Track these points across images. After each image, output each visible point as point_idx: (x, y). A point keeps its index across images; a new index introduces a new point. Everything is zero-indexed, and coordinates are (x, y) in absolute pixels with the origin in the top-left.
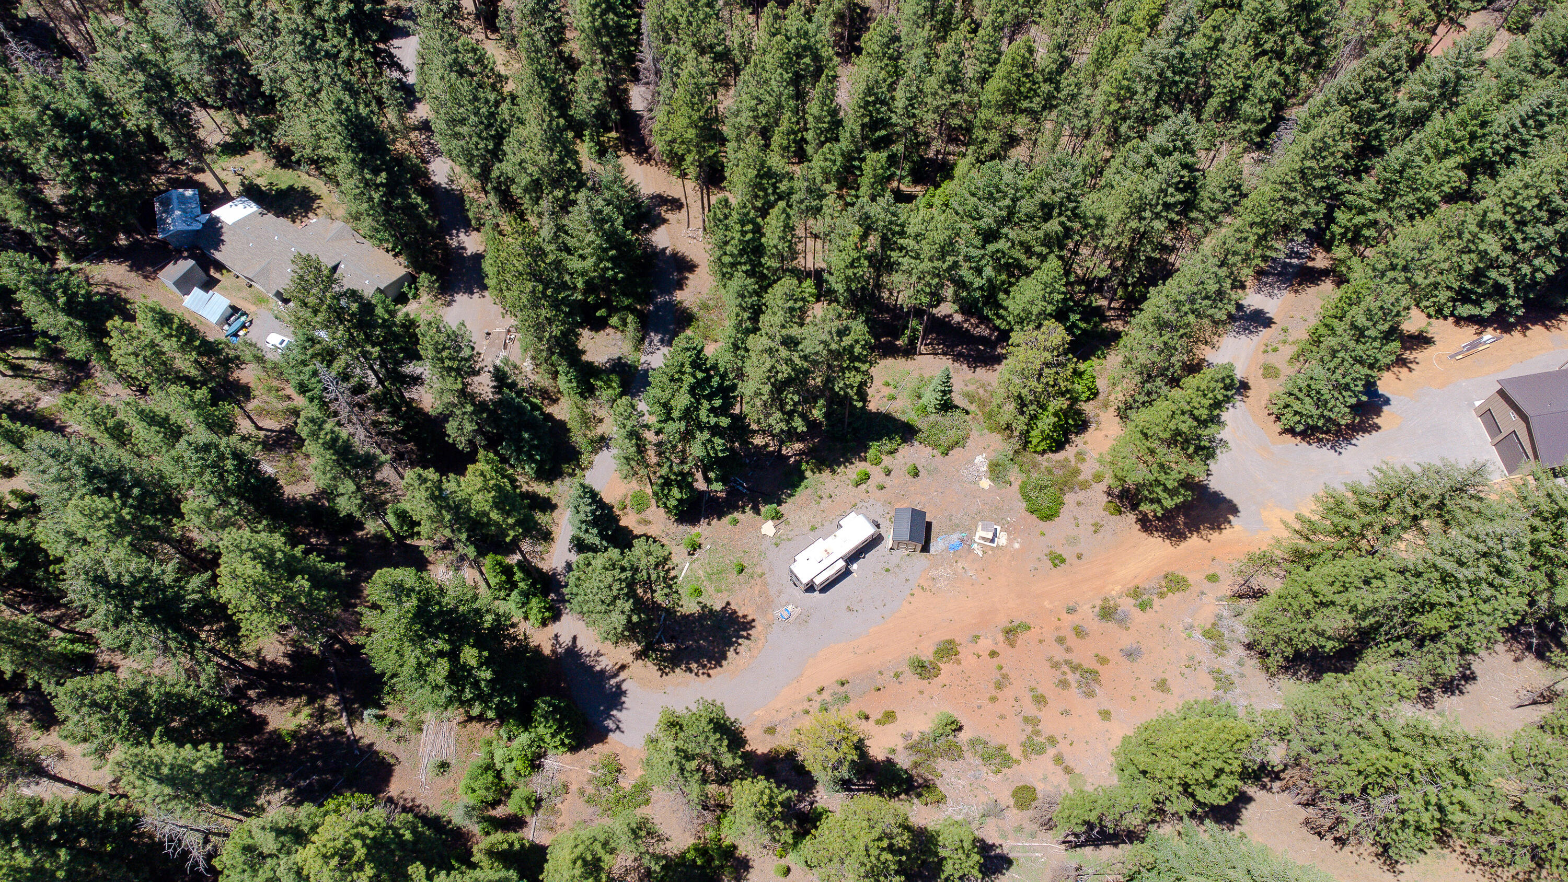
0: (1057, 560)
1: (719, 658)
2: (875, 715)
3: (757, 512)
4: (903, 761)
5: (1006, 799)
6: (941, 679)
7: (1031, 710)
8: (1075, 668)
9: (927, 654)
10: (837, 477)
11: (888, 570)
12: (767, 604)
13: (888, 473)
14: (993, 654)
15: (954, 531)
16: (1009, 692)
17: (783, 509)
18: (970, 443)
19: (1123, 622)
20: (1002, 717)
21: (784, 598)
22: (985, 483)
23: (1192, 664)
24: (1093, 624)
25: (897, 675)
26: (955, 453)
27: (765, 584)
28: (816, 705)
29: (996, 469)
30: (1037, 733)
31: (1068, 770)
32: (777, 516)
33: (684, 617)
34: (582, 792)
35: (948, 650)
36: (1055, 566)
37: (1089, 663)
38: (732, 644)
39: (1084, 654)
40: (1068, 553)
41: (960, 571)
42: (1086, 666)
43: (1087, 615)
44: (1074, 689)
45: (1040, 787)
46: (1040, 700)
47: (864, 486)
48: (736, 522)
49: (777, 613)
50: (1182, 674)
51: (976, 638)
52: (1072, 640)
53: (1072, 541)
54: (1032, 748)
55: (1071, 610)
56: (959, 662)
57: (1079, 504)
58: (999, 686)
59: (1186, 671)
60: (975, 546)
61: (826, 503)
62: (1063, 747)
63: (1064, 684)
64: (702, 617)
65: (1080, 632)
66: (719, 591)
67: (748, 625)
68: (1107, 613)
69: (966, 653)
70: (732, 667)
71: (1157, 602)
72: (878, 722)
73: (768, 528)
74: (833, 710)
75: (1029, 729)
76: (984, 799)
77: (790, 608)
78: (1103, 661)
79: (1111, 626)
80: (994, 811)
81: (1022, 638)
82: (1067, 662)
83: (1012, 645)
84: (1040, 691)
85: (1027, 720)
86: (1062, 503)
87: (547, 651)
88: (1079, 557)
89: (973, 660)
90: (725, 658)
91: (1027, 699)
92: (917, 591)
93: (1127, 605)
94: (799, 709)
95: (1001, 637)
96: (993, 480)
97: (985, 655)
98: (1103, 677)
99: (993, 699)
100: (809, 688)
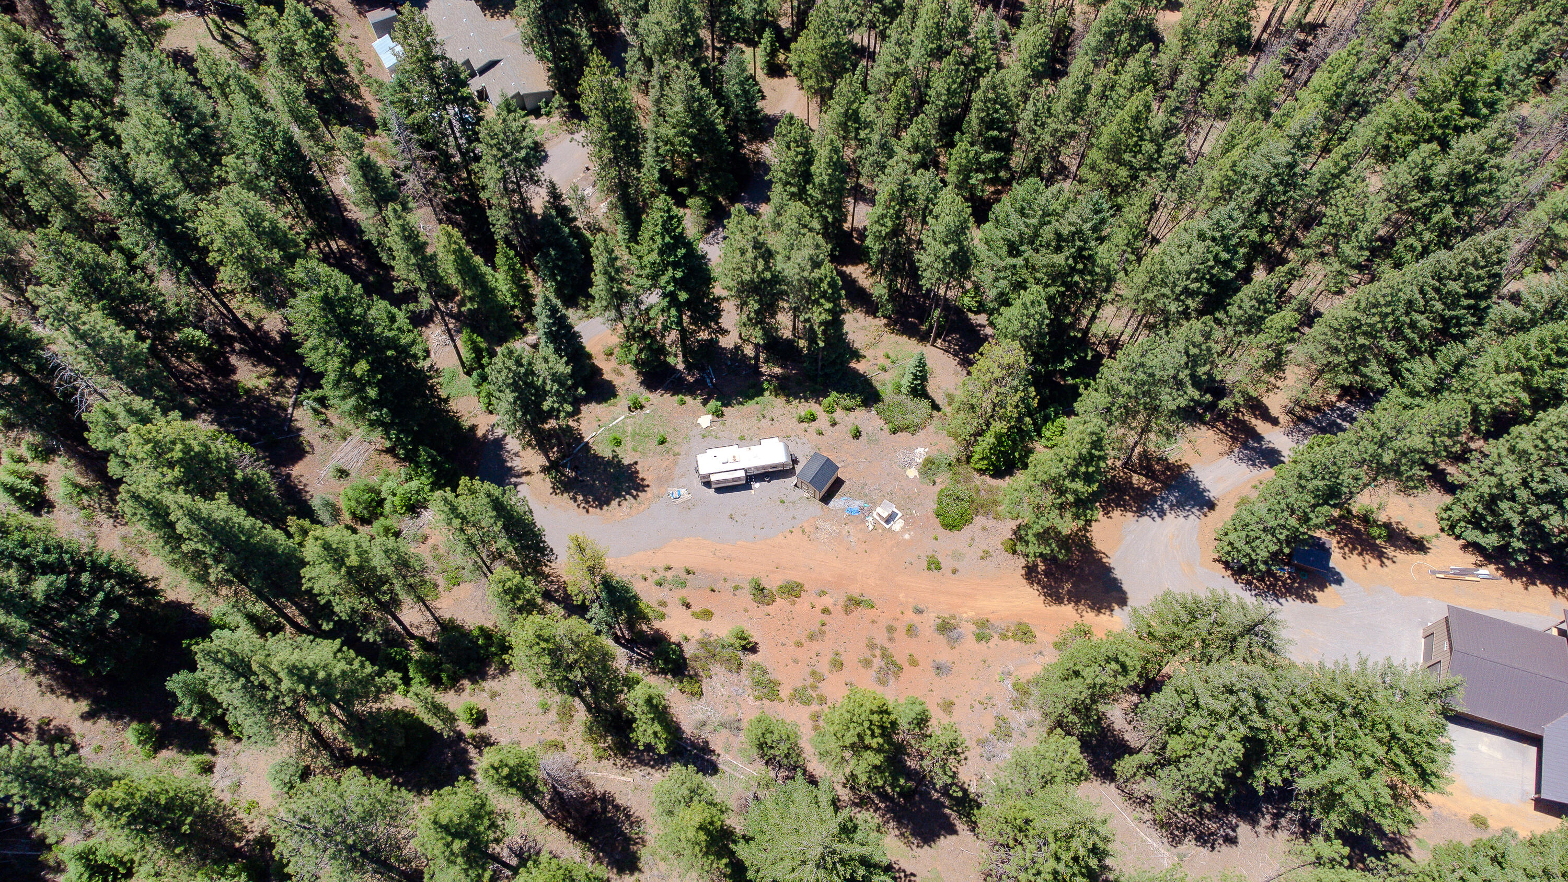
0: (934, 565)
1: (602, 501)
2: (696, 608)
3: (705, 403)
4: (689, 651)
5: (749, 722)
6: (769, 609)
7: (824, 667)
8: (885, 655)
9: (772, 583)
10: (788, 407)
11: (782, 502)
12: (666, 480)
13: (834, 424)
14: (826, 611)
15: (860, 498)
16: (816, 646)
17: (727, 411)
18: (921, 434)
19: (954, 642)
20: (796, 661)
21: (683, 481)
22: (912, 473)
23: (987, 703)
24: (927, 631)
25: (736, 588)
26: (902, 436)
27: (675, 463)
28: (656, 577)
29: (929, 467)
30: (814, 687)
31: (817, 728)
32: (719, 414)
33: (596, 457)
35: (793, 590)
36: (929, 569)
37: (901, 658)
38: (619, 496)
39: (901, 650)
40: (946, 563)
41: (844, 533)
42: (896, 659)
43: (928, 621)
44: (872, 673)
46: (838, 665)
47: (806, 425)
48: (683, 403)
49: (670, 490)
50: (972, 706)
51: (822, 593)
52: (900, 634)
53: (957, 556)
54: (801, 696)
55: (918, 611)
56: (794, 604)
57: (984, 529)
58: (812, 637)
59: (977, 705)
60: (870, 519)
61: (765, 423)
63: (867, 663)
64: (609, 463)
65: (911, 630)
66: (635, 450)
67: (640, 487)
68: (945, 627)
69: (805, 600)
70: (608, 514)
71: (996, 639)
72: (695, 613)
73: (705, 420)
74: (666, 587)
75: (810, 681)
76: (731, 713)
77: (683, 491)
78: (913, 662)
79: (942, 640)
80: (735, 726)
81: (860, 611)
82: (883, 648)
83: (847, 612)
84: (843, 658)
85: (813, 673)
86: (968, 521)
87: (480, 433)
88: (955, 571)
89: (807, 606)
90: (608, 504)
91: (827, 659)
92: (798, 532)
93: (968, 630)
94: (640, 573)
95: (842, 601)
96: (920, 473)
97: (819, 608)
98: (903, 676)
99: (799, 644)
100: (659, 562)
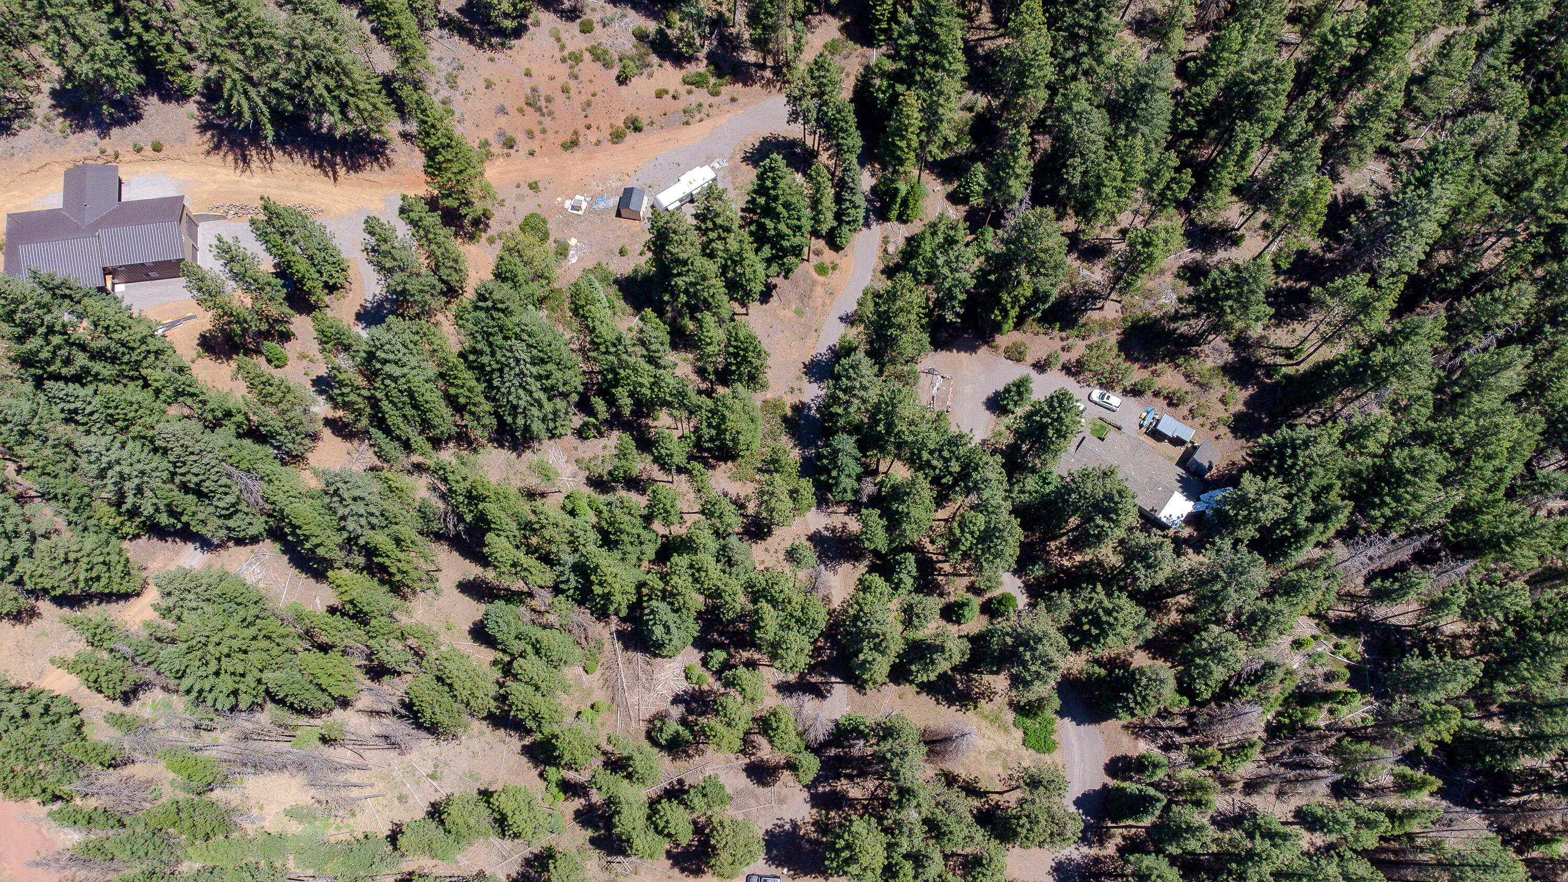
0: (534, 187)
1: (765, 141)
2: (667, 97)
4: (654, 59)
5: (598, 28)
6: (623, 116)
7: (572, 84)
8: (539, 109)
9: (631, 137)
11: (650, 187)
12: (733, 170)
13: (642, 254)
14: (588, 127)
15: (601, 210)
16: (584, 98)
18: (578, 272)
19: (502, 134)
20: (590, 81)
21: (721, 174)
22: (573, 242)
23: (467, 95)
24: (521, 138)
25: (652, 123)
26: (591, 264)
27: (733, 183)
28: (705, 110)
29: (562, 251)
30: (571, 67)
31: (558, 40)
34: (848, 75)
35: (617, 137)
36: (536, 183)
38: (756, 149)
39: (531, 119)
40: (526, 190)
41: (601, 185)
42: (531, 110)
43: (523, 144)
44: (543, 93)
45: (577, 33)
46: (565, 90)
49: (726, 164)
50: (474, 91)
51: (598, 143)
52: (536, 130)
53: (521, 198)
54: (576, 58)
55: (532, 154)
56: (612, 126)
57: (510, 223)
58: (589, 104)
59: (471, 91)
60: (588, 200)
62: (558, 56)
63: (548, 100)
65: (530, 134)
67: (745, 159)
68: (510, 144)
69: (606, 133)
70: (757, 136)
72: (667, 92)
74: (694, 105)
75: (576, 70)
76: (610, 30)
77: (718, 166)
78: (520, 110)
79: (510, 133)
80: (605, 22)
81: (567, 137)
82: (543, 114)
83: (576, 133)
84: (564, 96)
85: (576, 77)
86: (522, 224)
88: (518, 187)
89: (602, 127)
90: (761, 142)
91: (573, 91)
92: (631, 173)
93: (496, 148)
95: (582, 140)
96: (568, 244)
97: (594, 129)
98: (523, 100)
99: (594, 95)
100: (708, 123)
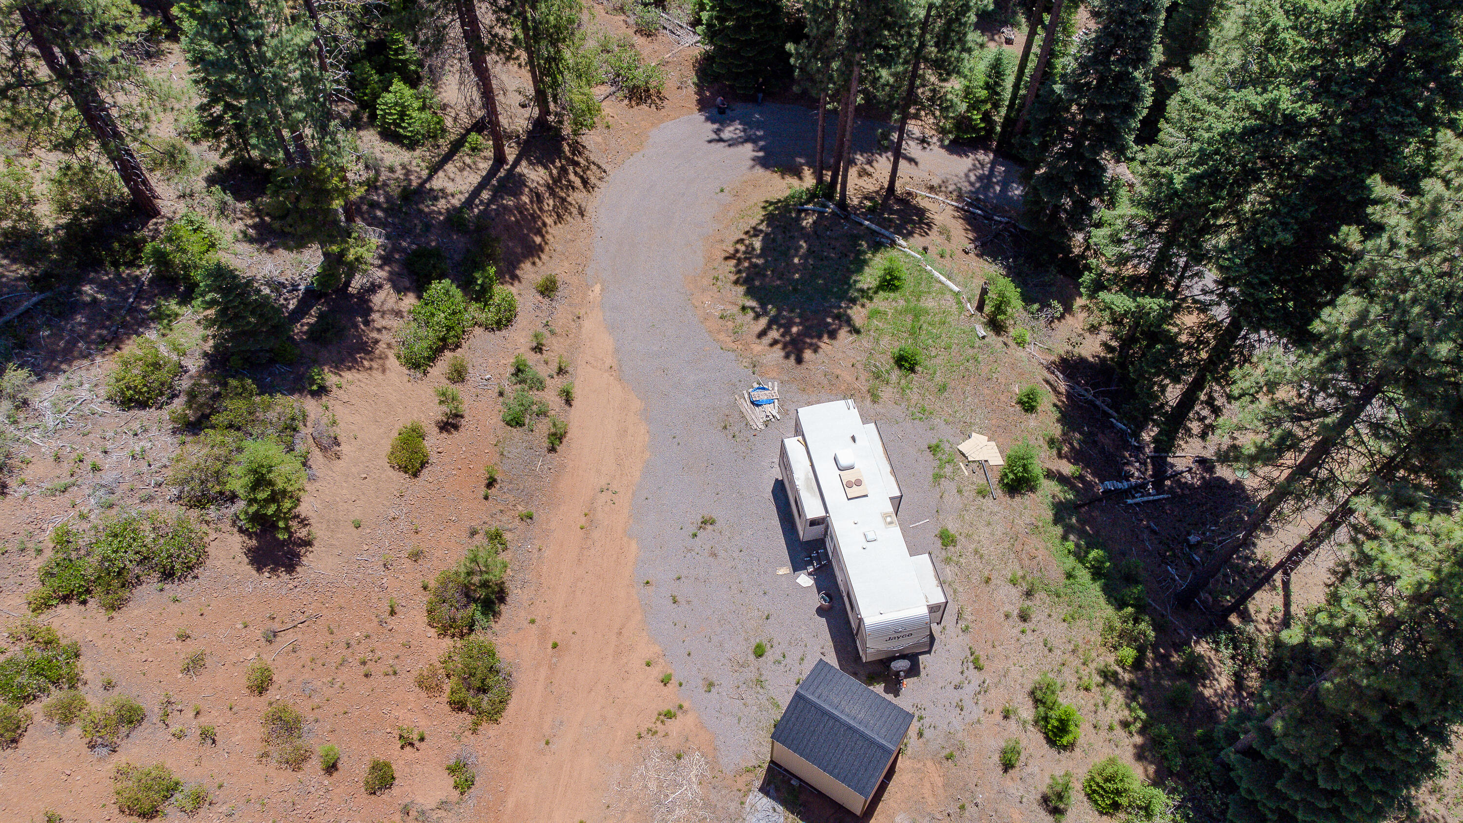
1: (751, 281)
11: (759, 652)
13: (1050, 806)
14: (384, 778)
16: (244, 734)
17: (1034, 504)
28: (538, 367)
30: (65, 712)
33: (861, 256)
35: (480, 687)
38: (765, 306)
46: (148, 799)
47: (1027, 712)
49: (773, 385)
56: (426, 685)
64: (845, 284)
72: (416, 435)
73: (984, 448)
74: (509, 388)
75: (97, 702)
77: (771, 409)
85: (128, 716)
90: (746, 291)
91: (182, 764)
92: (669, 697)
94: (557, 344)
99: (260, 682)
100: (588, 383)
